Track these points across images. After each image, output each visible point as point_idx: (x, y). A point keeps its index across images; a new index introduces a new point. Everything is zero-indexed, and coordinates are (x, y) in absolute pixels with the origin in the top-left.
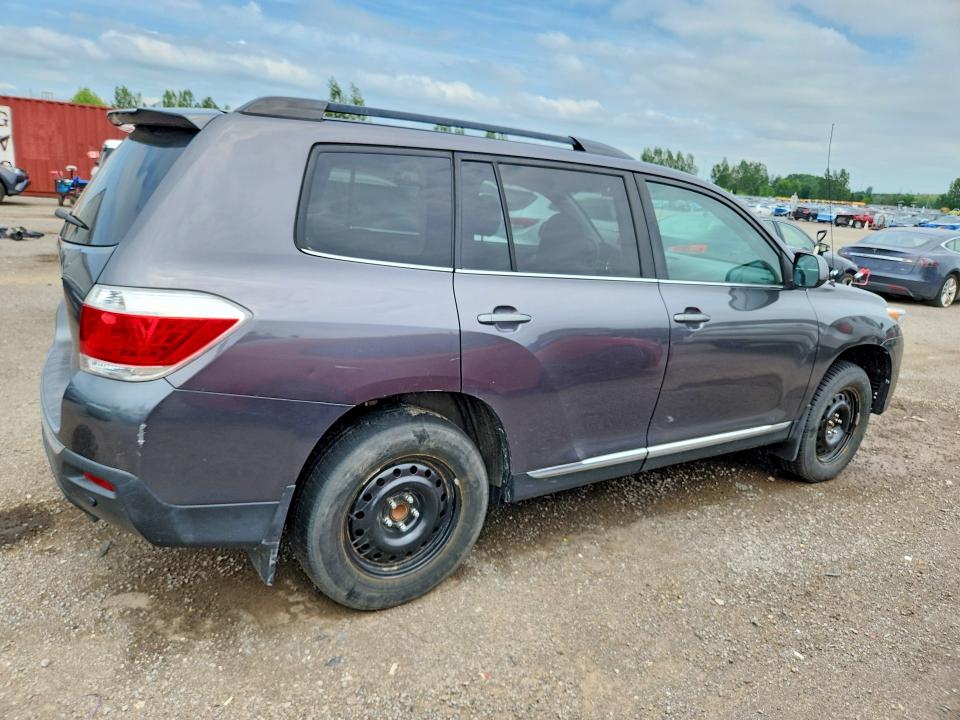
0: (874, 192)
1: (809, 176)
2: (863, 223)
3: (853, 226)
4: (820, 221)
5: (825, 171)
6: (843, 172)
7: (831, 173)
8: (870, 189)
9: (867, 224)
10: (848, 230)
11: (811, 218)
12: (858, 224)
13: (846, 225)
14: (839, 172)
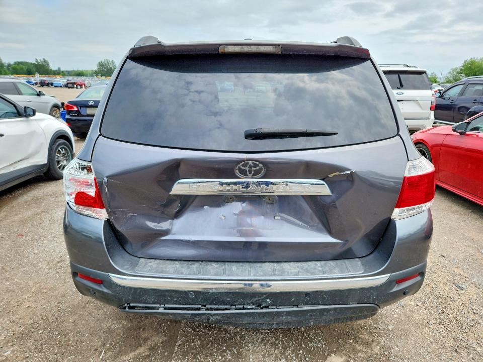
0: (62, 70)
1: (26, 63)
2: (81, 86)
3: (77, 88)
4: (56, 87)
5: (35, 60)
6: (44, 59)
7: (39, 61)
8: (59, 68)
9: (83, 86)
10: (75, 90)
11: (50, 85)
12: (79, 87)
13: (73, 87)
14: (42, 60)
